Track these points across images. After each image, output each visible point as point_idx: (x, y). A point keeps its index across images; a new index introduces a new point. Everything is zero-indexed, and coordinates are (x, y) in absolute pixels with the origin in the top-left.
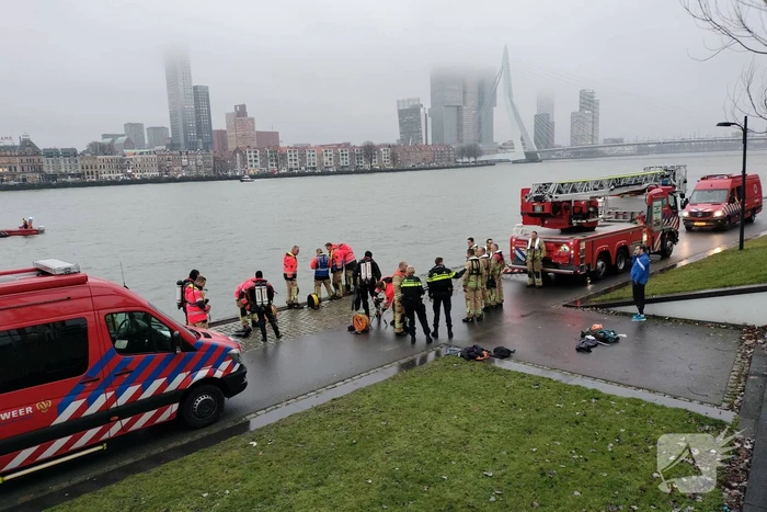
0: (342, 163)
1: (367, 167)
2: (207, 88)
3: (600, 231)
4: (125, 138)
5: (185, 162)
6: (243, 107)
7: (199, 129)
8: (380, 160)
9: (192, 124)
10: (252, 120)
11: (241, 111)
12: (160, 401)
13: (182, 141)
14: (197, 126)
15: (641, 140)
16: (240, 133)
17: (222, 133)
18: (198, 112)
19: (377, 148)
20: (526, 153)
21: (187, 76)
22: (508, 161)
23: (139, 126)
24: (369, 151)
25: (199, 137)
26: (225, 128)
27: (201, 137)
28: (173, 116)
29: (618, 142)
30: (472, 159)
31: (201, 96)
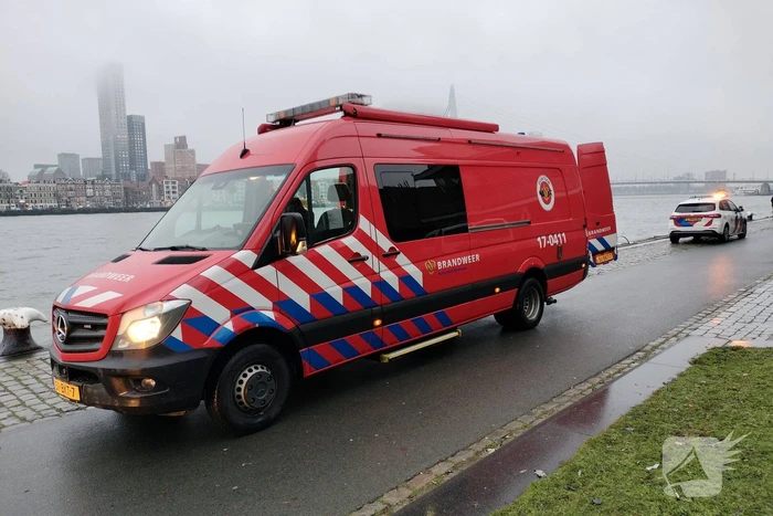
2: (143, 118)
4: (55, 168)
5: (90, 192)
6: (183, 139)
7: (132, 161)
9: (126, 155)
10: (193, 152)
11: (181, 143)
13: (113, 172)
14: (130, 156)
16: (179, 165)
17: (159, 166)
18: (132, 142)
21: (121, 105)
23: (75, 157)
25: (131, 169)
26: (163, 161)
27: (135, 169)
28: (105, 146)
31: (135, 127)
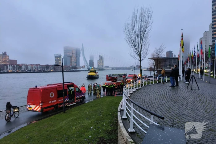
0: (39, 70)
1: (47, 71)
3: (118, 82)
6: (5, 52)
8: (50, 69)
10: (8, 56)
11: (5, 54)
12: (79, 98)
15: (113, 67)
16: (4, 60)
19: (50, 66)
20: (88, 69)
22: (83, 70)
24: (47, 67)
29: (108, 67)
30: (75, 70)
